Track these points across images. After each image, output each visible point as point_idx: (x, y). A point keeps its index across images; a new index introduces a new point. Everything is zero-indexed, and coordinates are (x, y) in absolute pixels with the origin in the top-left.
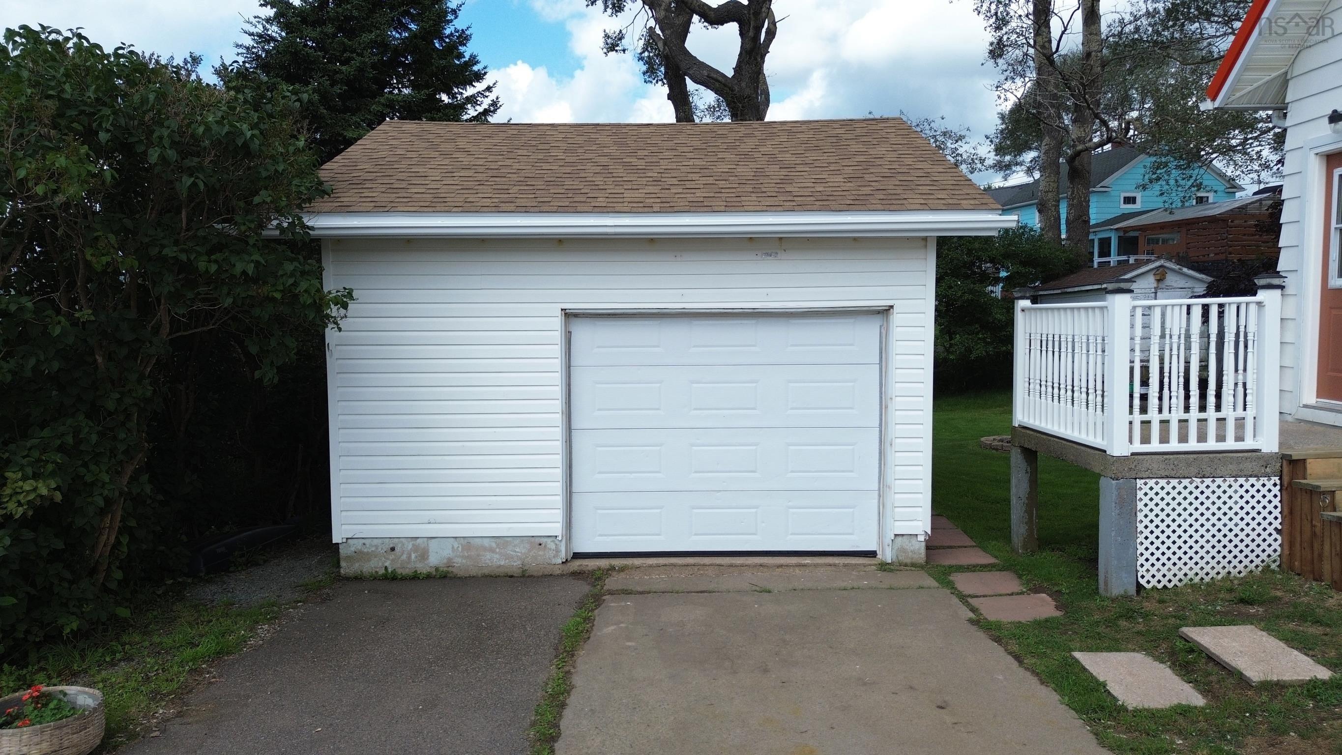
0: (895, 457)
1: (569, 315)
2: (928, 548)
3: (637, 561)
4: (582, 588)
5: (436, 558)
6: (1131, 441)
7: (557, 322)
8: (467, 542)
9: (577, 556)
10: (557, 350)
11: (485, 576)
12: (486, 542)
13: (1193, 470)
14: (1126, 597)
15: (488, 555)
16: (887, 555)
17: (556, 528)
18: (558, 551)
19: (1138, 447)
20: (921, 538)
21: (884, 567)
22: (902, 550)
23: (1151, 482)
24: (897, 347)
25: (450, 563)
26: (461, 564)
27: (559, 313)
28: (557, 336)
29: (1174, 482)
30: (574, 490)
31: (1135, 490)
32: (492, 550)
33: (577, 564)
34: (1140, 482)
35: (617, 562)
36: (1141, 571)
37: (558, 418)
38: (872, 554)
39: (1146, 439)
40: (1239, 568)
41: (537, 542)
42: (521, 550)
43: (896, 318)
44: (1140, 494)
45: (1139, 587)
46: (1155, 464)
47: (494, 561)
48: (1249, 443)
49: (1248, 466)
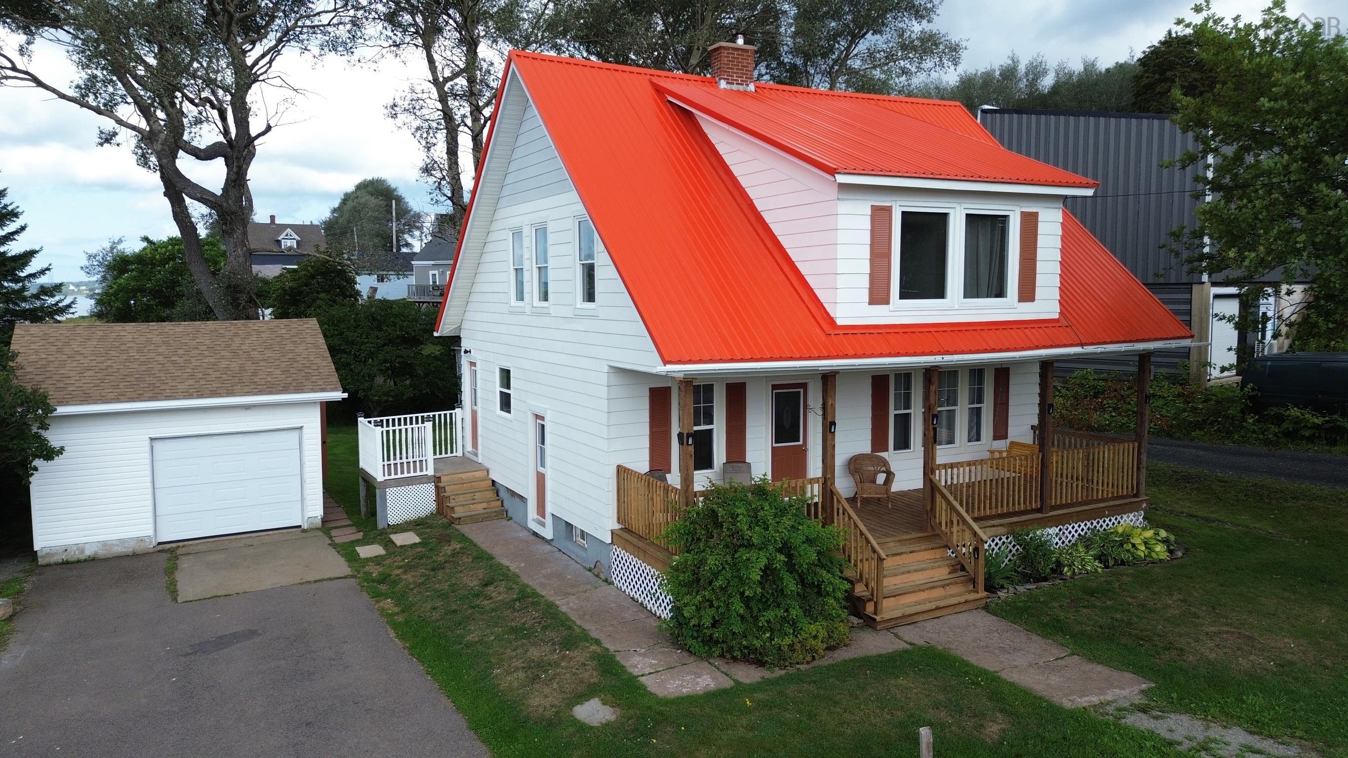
0: (307, 486)
1: (152, 439)
2: (322, 522)
3: (190, 543)
4: (165, 556)
5: (89, 552)
6: (384, 476)
7: (147, 443)
8: (105, 544)
9: (159, 544)
10: (147, 455)
11: (114, 557)
12: (115, 542)
13: (405, 483)
14: (384, 529)
15: (116, 548)
16: (305, 527)
17: (150, 532)
18: (151, 542)
19: (387, 477)
20: (319, 517)
21: (304, 531)
22: (312, 523)
23: (391, 489)
24: (306, 442)
25: (96, 553)
26: (102, 553)
27: (148, 439)
28: (147, 448)
29: (399, 488)
30: (157, 514)
31: (386, 492)
32: (118, 545)
33: (160, 547)
34: (387, 490)
35: (180, 544)
36: (389, 519)
37: (149, 485)
38: (300, 526)
39: (390, 474)
40: (423, 514)
41: (141, 540)
42: (132, 544)
43: (305, 430)
44: (388, 493)
45: (389, 525)
46: (392, 483)
47: (119, 550)
48: (424, 473)
49: (424, 480)
